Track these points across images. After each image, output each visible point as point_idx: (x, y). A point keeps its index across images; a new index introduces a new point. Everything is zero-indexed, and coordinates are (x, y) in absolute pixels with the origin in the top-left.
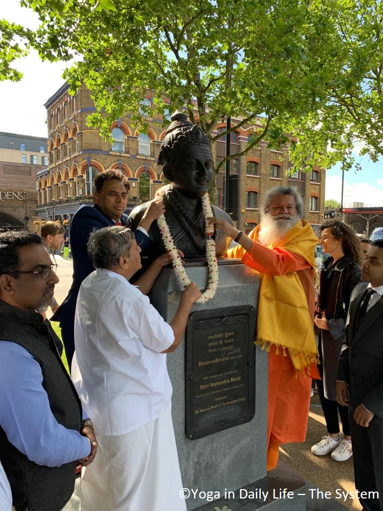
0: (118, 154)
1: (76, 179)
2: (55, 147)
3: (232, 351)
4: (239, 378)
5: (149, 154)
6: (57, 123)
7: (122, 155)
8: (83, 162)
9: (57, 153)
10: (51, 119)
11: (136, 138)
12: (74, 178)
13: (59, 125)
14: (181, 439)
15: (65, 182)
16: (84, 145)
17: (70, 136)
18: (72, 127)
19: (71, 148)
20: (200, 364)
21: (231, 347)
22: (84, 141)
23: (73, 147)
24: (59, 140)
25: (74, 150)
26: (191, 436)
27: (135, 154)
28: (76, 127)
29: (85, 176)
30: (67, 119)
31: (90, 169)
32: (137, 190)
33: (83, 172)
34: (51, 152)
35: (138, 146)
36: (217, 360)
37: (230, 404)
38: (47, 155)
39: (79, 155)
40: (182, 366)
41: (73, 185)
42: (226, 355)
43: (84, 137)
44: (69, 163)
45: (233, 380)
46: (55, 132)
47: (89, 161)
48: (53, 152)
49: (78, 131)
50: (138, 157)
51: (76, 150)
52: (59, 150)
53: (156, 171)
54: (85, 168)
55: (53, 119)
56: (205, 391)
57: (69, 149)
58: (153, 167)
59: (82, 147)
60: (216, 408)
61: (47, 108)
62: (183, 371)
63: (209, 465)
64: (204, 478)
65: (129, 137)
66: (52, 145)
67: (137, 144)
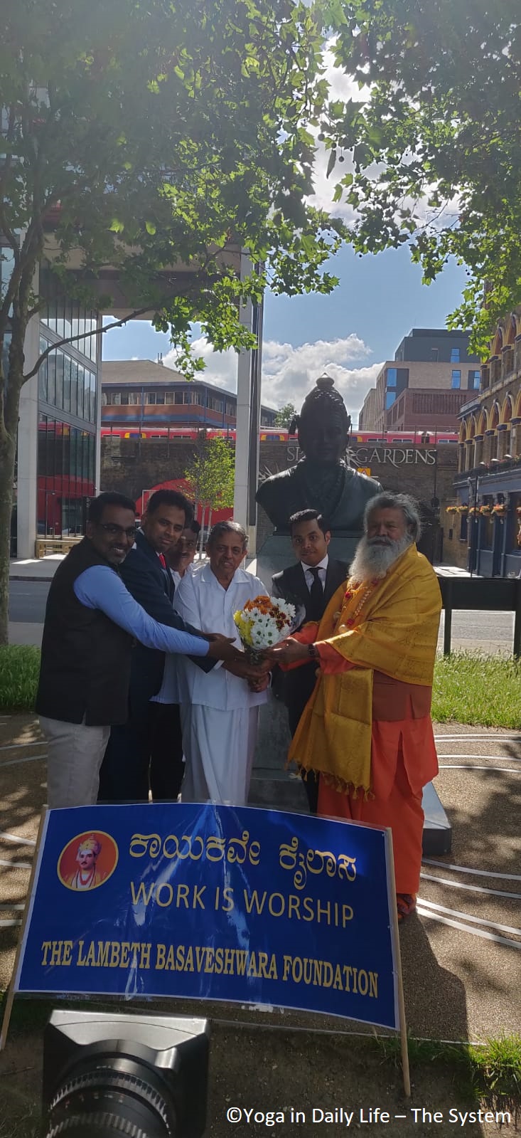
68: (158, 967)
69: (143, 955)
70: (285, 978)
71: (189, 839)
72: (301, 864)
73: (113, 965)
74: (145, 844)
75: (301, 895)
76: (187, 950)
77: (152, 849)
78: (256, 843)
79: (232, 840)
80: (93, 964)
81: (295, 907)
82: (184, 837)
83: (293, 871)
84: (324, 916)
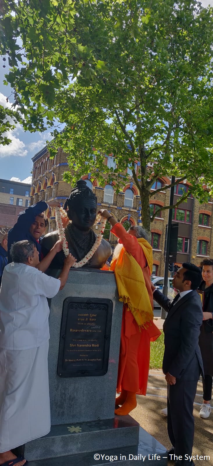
2: (36, 193)
3: (95, 326)
4: (98, 345)
5: (112, 203)
6: (40, 174)
9: (37, 197)
10: (35, 171)
11: (102, 189)
13: (41, 176)
14: (54, 375)
16: (59, 193)
17: (49, 185)
18: (51, 178)
19: (48, 195)
20: (71, 330)
21: (93, 324)
22: (59, 189)
23: (50, 193)
24: (40, 187)
25: (51, 196)
26: (60, 374)
28: (54, 178)
30: (48, 171)
34: (32, 197)
35: (103, 196)
36: (83, 330)
37: (90, 361)
38: (30, 199)
40: (59, 329)
42: (90, 328)
43: (59, 186)
45: (93, 345)
46: (37, 181)
48: (34, 197)
49: (55, 181)
50: (102, 204)
51: (53, 196)
52: (39, 195)
53: (117, 217)
55: (37, 170)
56: (73, 348)
57: (47, 195)
58: (114, 213)
59: (57, 194)
60: (80, 361)
61: (33, 162)
62: (59, 332)
63: (72, 398)
64: (67, 405)
65: (97, 188)
66: (34, 191)
67: (103, 194)
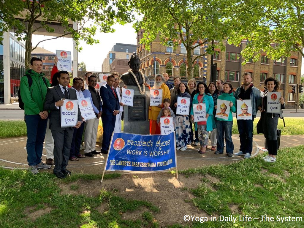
0: (170, 54)
1: (148, 68)
4: (142, 111)
5: (186, 53)
7: (172, 54)
8: (152, 59)
11: (179, 45)
12: (148, 67)
15: (143, 69)
16: (153, 50)
21: (140, 104)
22: (153, 48)
24: (142, 47)
26: (129, 120)
27: (179, 53)
29: (152, 66)
31: (155, 62)
32: (179, 72)
33: (152, 64)
35: (180, 49)
39: (150, 55)
41: (147, 70)
43: (153, 46)
44: (145, 59)
46: (140, 44)
47: (155, 58)
50: (180, 55)
51: (149, 52)
52: (142, 52)
54: (153, 62)
55: (139, 37)
56: (133, 112)
57: (146, 52)
66: (139, 50)
67: (180, 48)
68: (132, 166)
69: (129, 164)
70: (157, 166)
71: (139, 142)
72: (161, 145)
73: (123, 165)
74: (130, 142)
75: (161, 151)
76: (138, 163)
77: (132, 144)
78: (152, 142)
79: (148, 142)
80: (120, 165)
81: (160, 153)
82: (138, 142)
83: (159, 147)
84: (165, 153)
